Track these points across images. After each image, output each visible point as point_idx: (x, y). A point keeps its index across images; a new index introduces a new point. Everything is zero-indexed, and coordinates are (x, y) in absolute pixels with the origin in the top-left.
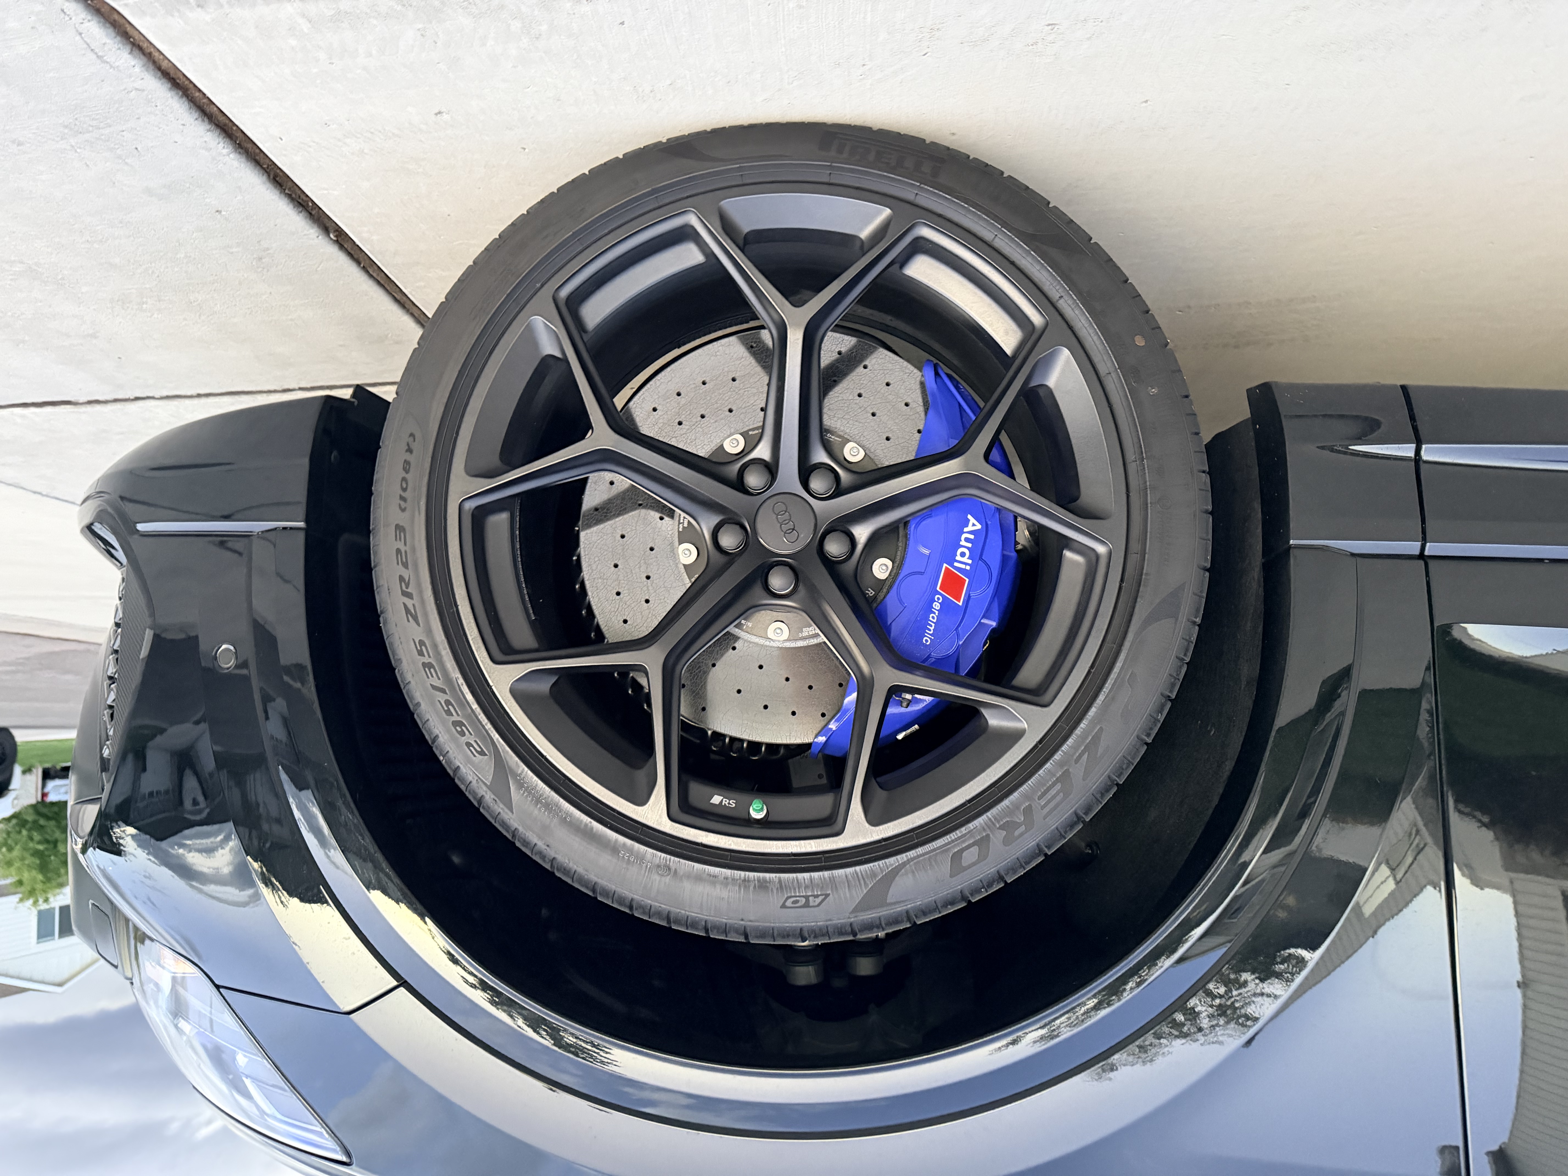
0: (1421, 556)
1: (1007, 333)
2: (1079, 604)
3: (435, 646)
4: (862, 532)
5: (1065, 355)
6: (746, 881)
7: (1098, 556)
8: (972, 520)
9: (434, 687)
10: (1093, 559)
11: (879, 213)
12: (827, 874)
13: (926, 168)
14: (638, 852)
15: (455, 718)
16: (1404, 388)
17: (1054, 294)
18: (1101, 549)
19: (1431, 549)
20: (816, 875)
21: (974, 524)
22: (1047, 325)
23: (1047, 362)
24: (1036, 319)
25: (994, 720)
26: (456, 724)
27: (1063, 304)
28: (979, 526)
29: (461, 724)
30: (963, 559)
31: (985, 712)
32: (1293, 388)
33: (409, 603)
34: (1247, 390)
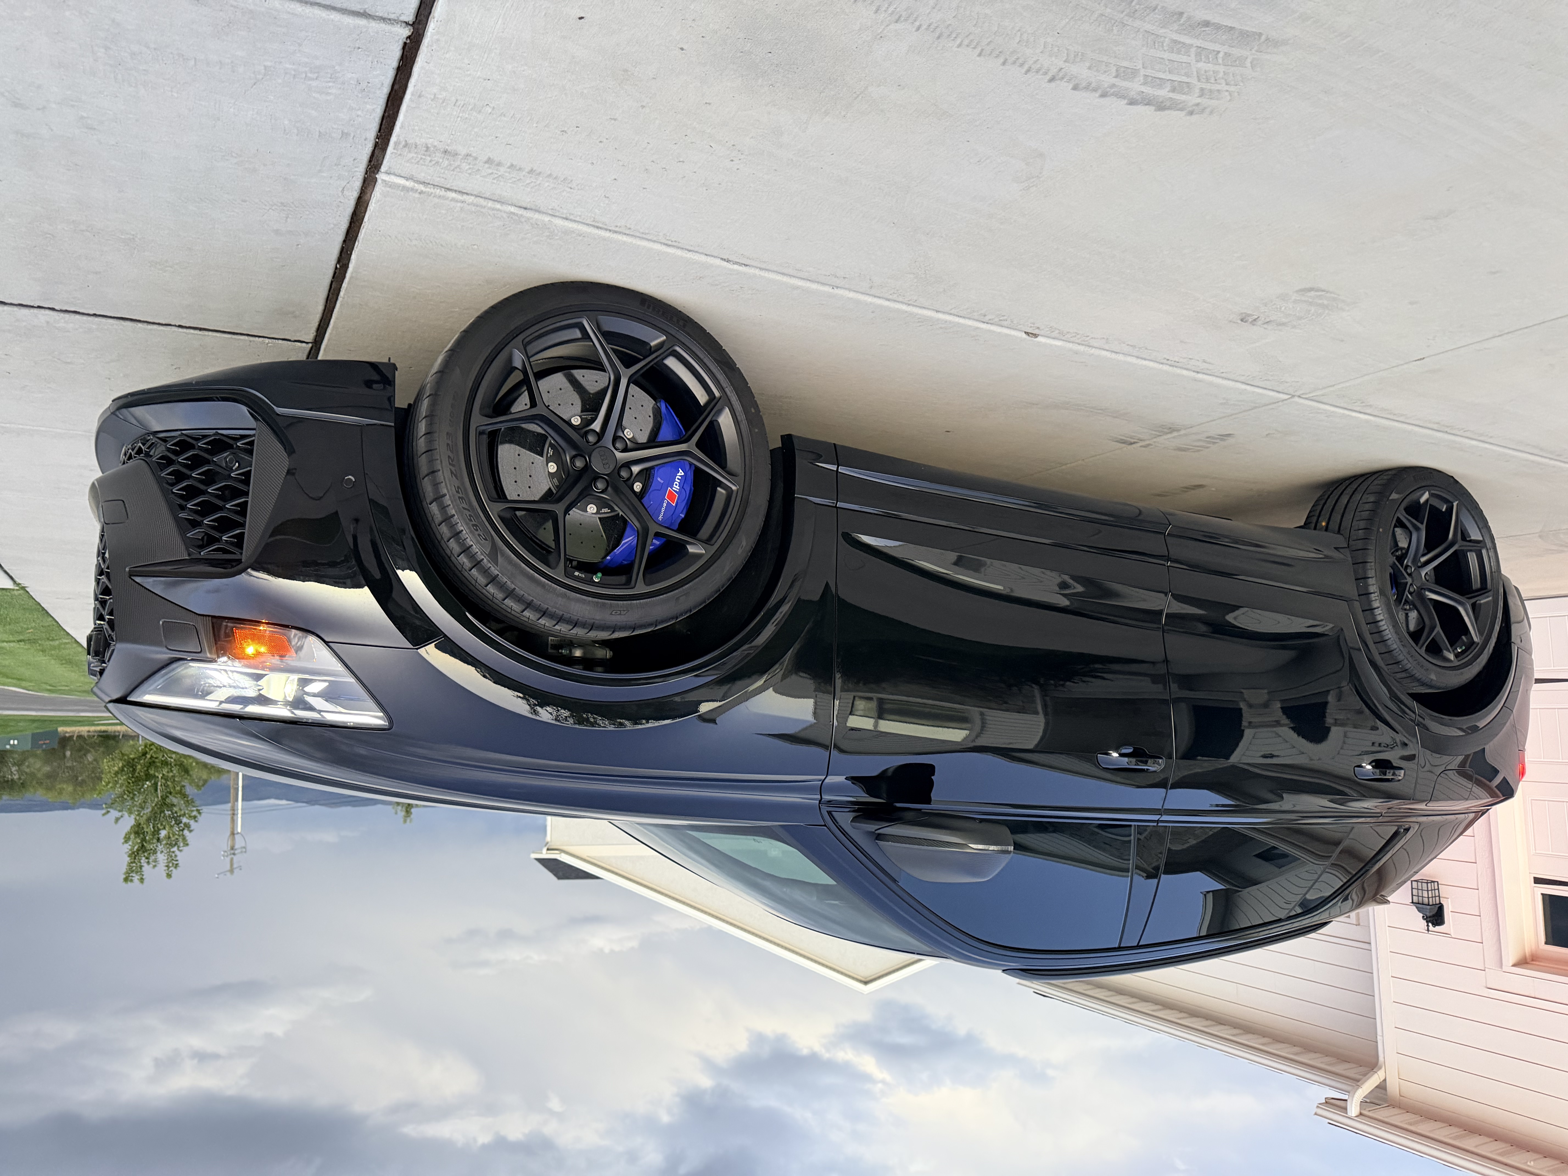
0: (836, 507)
1: (702, 396)
2: (723, 509)
3: (466, 490)
4: (636, 469)
5: (727, 410)
6: (597, 603)
7: (732, 491)
8: (681, 471)
9: (464, 508)
10: (730, 492)
11: (661, 337)
12: (629, 602)
13: (681, 323)
14: (554, 588)
15: (474, 523)
16: (834, 444)
17: (724, 385)
18: (734, 488)
19: (839, 504)
20: (625, 602)
21: (681, 473)
22: (720, 398)
23: (720, 412)
24: (717, 394)
25: (691, 549)
26: (473, 525)
27: (727, 390)
28: (683, 474)
29: (476, 526)
30: (676, 487)
31: (688, 547)
32: (799, 437)
33: (453, 469)
34: (781, 436)
